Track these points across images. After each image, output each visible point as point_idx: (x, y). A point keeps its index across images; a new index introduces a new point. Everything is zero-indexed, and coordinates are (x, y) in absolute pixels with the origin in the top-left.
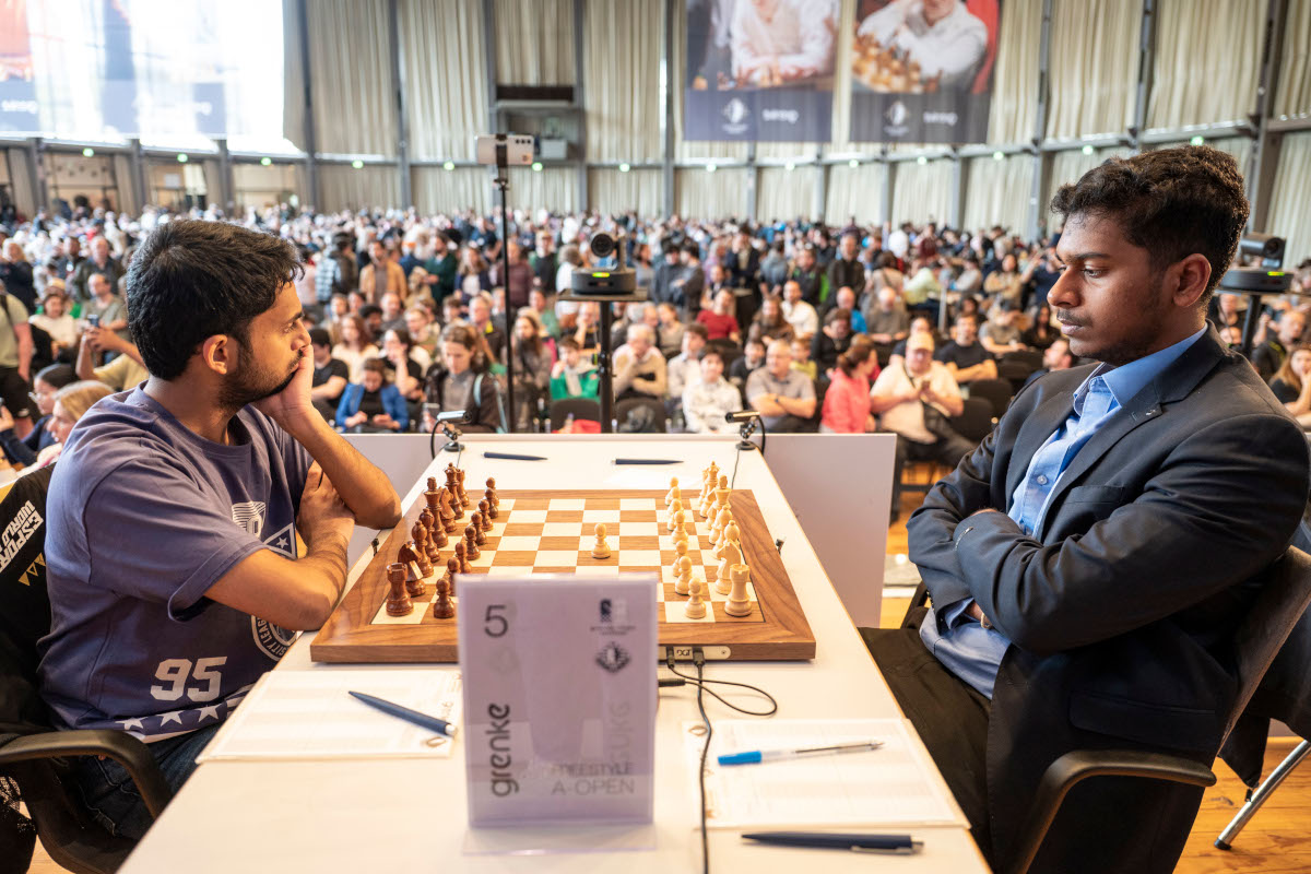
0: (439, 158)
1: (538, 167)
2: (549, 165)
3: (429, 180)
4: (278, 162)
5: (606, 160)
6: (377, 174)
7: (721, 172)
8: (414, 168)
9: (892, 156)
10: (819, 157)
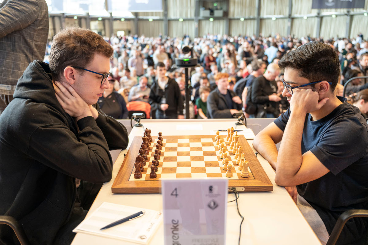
0: (178, 17)
1: (211, 20)
2: (216, 19)
3: (174, 25)
4: (127, 20)
5: (236, 17)
6: (157, 23)
7: (277, 20)
8: (169, 21)
9: (352, 13)
10: (318, 14)
